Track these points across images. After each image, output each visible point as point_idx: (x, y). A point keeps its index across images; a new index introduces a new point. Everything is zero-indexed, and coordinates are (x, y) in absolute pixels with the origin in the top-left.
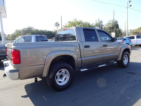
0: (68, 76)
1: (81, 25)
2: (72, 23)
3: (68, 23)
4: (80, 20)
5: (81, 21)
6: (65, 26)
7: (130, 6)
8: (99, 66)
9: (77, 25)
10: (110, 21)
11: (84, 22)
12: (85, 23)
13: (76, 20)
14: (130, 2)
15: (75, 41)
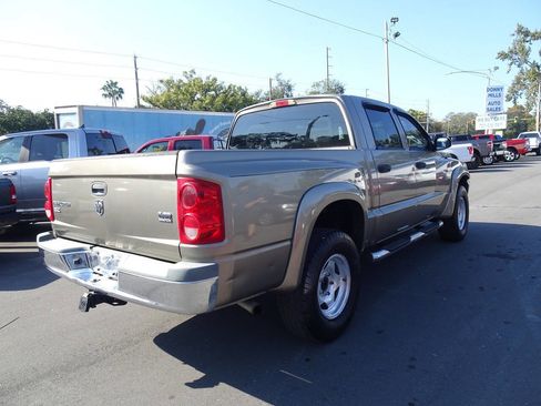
0: (345, 280)
1: (214, 98)
2: (179, 87)
3: (161, 85)
4: (208, 78)
5: (215, 80)
6: (149, 95)
7: (397, 35)
8: (413, 238)
9: (198, 96)
10: (318, 85)
11: (226, 85)
12: (230, 87)
13: (194, 76)
14: (394, 20)
15: (346, 148)
